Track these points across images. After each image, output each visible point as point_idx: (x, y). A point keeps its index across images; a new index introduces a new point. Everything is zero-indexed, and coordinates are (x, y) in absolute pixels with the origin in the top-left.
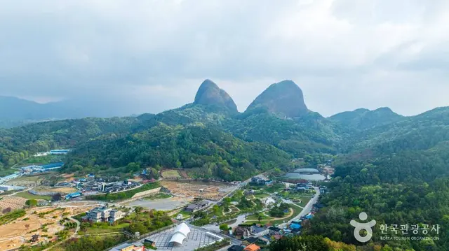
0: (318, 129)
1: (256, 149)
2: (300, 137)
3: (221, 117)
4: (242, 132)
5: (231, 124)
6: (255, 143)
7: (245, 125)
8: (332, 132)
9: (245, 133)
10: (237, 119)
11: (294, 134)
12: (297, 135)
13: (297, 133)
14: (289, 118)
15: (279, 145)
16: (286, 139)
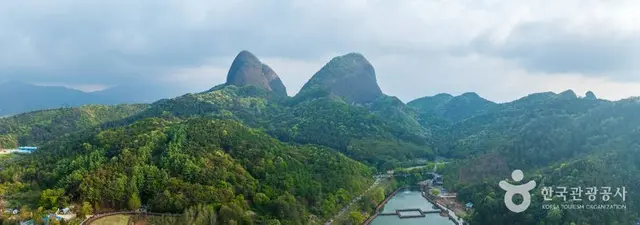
0: (401, 120)
1: (311, 162)
2: (380, 133)
3: (261, 103)
4: (290, 125)
5: (276, 113)
6: (311, 150)
7: (296, 115)
8: (417, 123)
9: (295, 127)
10: (285, 106)
11: (372, 130)
12: (375, 130)
13: (375, 127)
14: (359, 105)
15: (350, 147)
16: (360, 138)
